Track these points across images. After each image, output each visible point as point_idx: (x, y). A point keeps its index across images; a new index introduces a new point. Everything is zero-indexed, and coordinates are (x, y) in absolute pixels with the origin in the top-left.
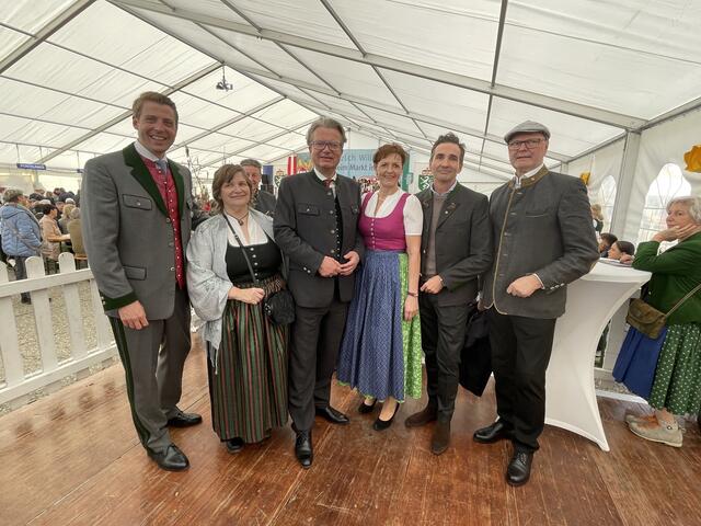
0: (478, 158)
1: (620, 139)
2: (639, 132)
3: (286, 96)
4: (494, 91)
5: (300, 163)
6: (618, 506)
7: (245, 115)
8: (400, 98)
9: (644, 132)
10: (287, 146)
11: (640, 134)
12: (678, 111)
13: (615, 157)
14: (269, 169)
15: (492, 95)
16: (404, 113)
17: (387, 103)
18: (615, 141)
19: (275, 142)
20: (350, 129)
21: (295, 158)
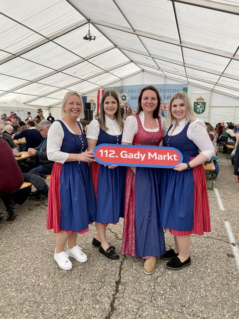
20: (143, 71)
21: (103, 90)
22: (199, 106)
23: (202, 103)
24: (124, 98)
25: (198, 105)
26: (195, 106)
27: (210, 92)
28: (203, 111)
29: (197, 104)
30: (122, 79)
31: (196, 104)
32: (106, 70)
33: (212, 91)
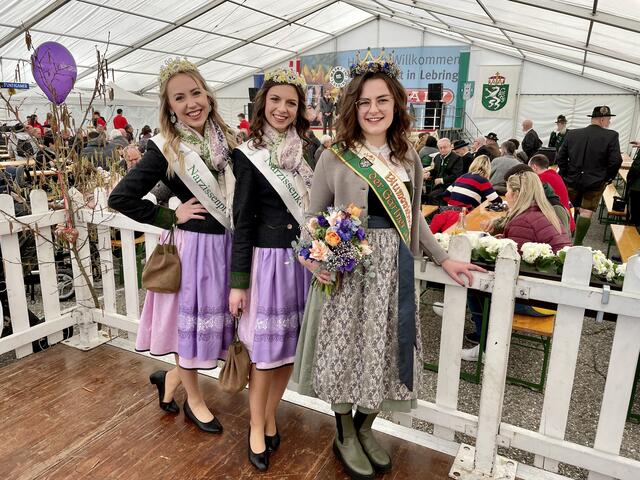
5: (305, 71)
19: (270, 40)
20: (378, 18)
21: (298, 62)
22: (493, 94)
23: (501, 87)
24: (339, 76)
25: (493, 91)
26: (485, 93)
27: (519, 63)
28: (502, 104)
29: (490, 88)
30: (335, 37)
31: (488, 88)
32: (286, 18)
33: (524, 60)
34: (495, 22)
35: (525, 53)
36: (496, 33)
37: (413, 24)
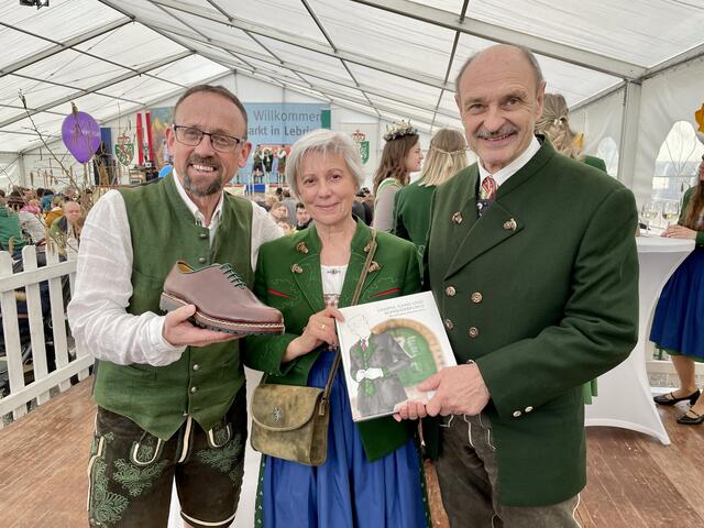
0: (430, 116)
1: (617, 90)
2: (639, 82)
3: (133, 19)
4: (463, 27)
5: (156, 124)
6: (676, 485)
7: (64, 47)
8: (326, 29)
9: (645, 83)
10: (135, 96)
11: (640, 84)
12: (680, 59)
13: (613, 112)
14: (106, 133)
15: (459, 31)
16: (331, 51)
17: (305, 35)
18: (610, 93)
19: (115, 90)
20: (235, 72)
21: (148, 115)
23: (362, 143)
27: (375, 121)
28: (365, 159)
32: (135, 68)
33: (380, 118)
34: (358, 85)
35: (382, 113)
36: (358, 94)
37: (273, 81)
